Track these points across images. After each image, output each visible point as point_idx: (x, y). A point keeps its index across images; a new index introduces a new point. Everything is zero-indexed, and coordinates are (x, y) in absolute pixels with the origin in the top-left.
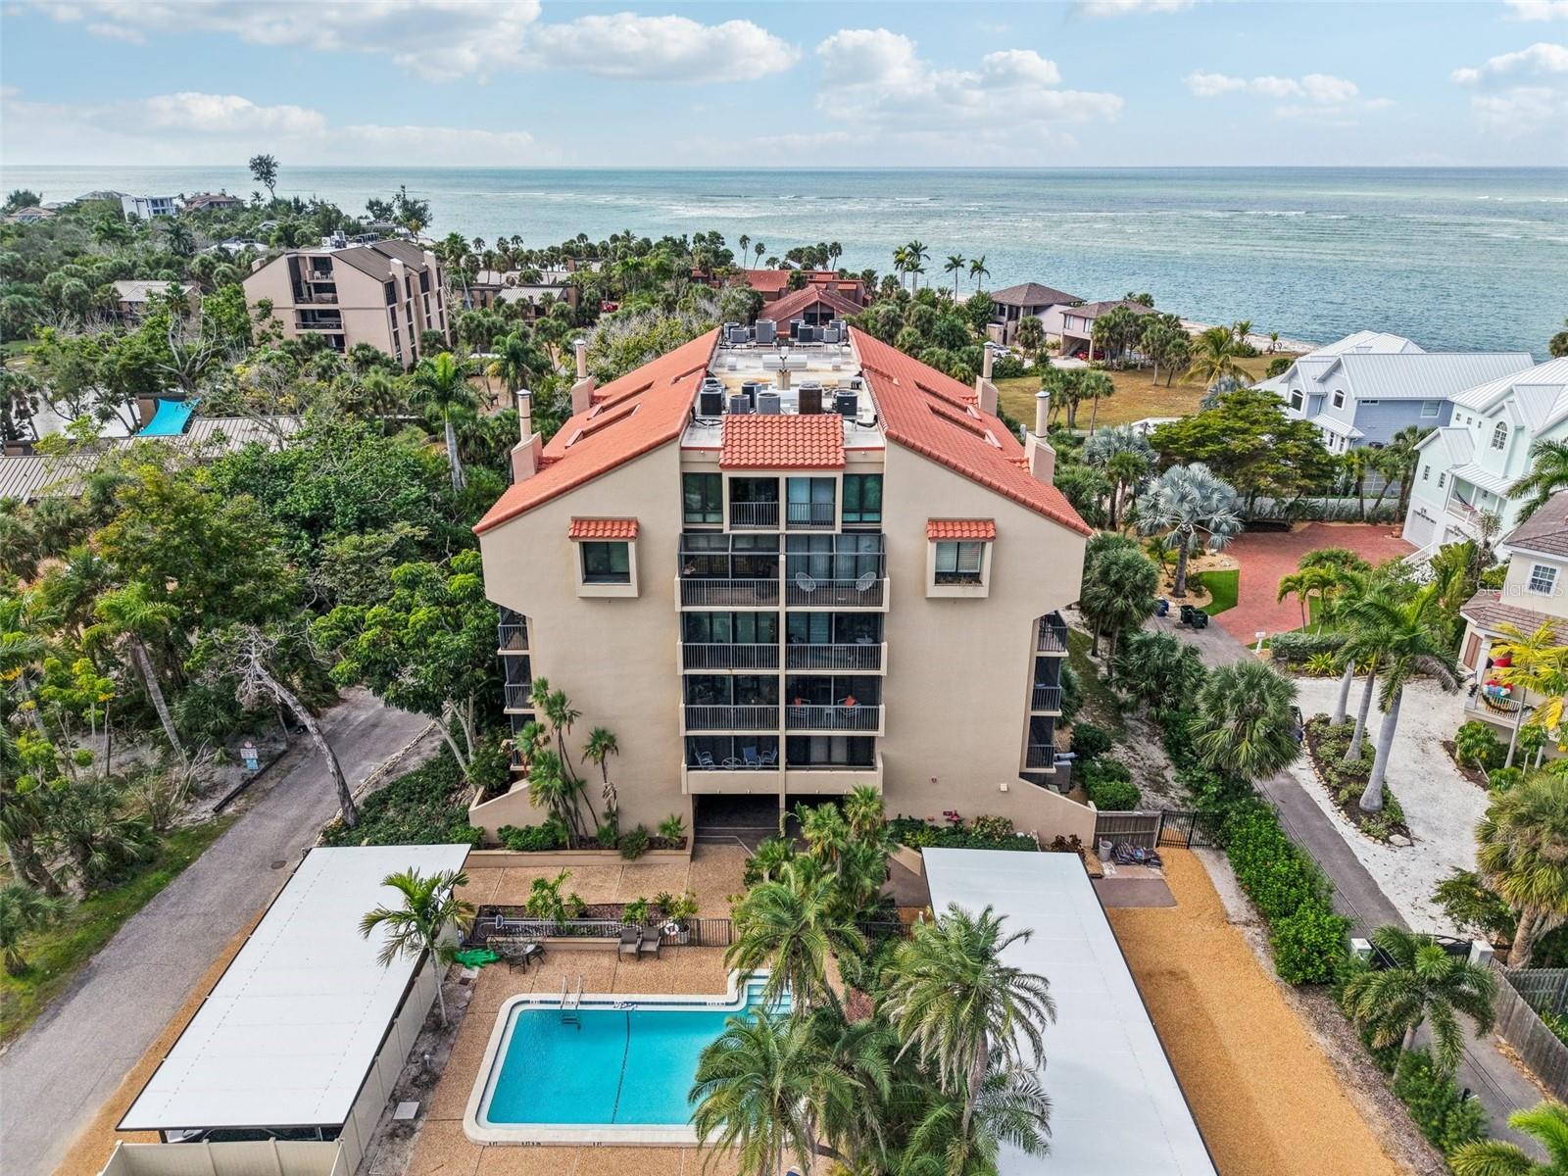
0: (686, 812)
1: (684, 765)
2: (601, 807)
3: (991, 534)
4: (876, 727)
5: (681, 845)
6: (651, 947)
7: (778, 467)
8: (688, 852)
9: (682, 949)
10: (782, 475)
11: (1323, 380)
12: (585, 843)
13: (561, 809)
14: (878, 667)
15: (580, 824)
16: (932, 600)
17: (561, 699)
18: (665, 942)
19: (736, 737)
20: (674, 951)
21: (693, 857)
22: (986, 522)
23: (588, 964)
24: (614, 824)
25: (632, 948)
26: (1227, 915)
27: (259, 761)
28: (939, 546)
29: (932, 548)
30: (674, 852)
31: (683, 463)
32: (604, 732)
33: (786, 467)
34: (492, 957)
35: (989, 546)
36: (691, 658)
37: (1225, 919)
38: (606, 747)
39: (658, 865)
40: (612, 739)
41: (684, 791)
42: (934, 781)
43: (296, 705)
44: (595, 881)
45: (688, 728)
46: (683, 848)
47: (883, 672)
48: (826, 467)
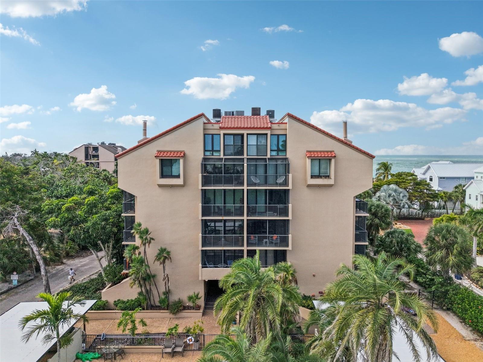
0: (201, 291)
1: (200, 265)
2: (162, 289)
3: (334, 155)
4: (288, 246)
5: (198, 308)
6: (179, 349)
7: (244, 128)
8: (201, 311)
9: (195, 352)
10: (245, 132)
11: (424, 174)
12: (153, 307)
13: (144, 290)
14: (287, 216)
15: (152, 297)
16: (309, 186)
17: (147, 231)
18: (186, 347)
19: (224, 250)
20: (191, 353)
21: (204, 314)
22: (331, 152)
23: (146, 359)
24: (167, 298)
25: (169, 350)
26: (464, 337)
27: (18, 281)
28: (312, 160)
29: (308, 161)
30: (194, 311)
31: (204, 129)
32: (165, 249)
33: (247, 128)
34: (97, 356)
35: (333, 161)
36: (206, 211)
37: (463, 339)
38: (166, 258)
39: (187, 318)
40: (168, 253)
41: (200, 278)
42: (314, 276)
43: (30, 240)
44: (156, 324)
45: (203, 246)
46: (199, 310)
47: (290, 218)
48: (264, 128)
